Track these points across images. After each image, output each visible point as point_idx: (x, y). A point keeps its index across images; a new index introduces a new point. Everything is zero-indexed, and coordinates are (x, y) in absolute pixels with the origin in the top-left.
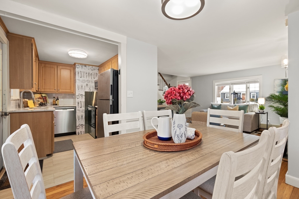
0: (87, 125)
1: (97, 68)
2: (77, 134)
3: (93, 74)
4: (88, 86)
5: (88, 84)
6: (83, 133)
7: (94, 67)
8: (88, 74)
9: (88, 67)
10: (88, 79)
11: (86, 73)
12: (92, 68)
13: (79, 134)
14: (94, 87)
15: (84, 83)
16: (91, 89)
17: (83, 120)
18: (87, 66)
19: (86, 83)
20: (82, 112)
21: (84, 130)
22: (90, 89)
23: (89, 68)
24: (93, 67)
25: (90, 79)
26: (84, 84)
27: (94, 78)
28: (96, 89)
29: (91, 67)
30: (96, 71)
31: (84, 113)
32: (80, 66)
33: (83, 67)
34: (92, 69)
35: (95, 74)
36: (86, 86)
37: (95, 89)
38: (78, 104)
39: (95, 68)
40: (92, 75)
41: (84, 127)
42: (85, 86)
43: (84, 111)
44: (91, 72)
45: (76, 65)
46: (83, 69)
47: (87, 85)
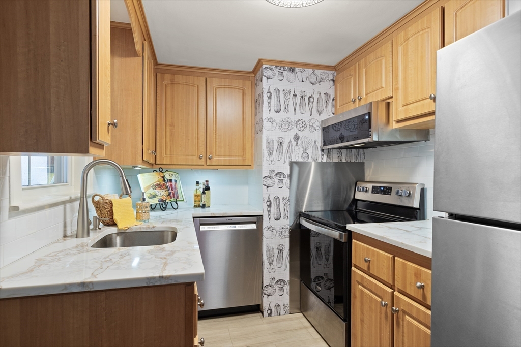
0: (297, 281)
1: (330, 74)
2: (266, 314)
3: (316, 96)
4: (299, 142)
5: (300, 134)
6: (282, 312)
7: (318, 72)
8: (299, 98)
9: (299, 74)
10: (298, 116)
11: (295, 95)
12: (313, 76)
13: (270, 315)
14: (319, 143)
15: (288, 130)
16: (309, 152)
17: (283, 267)
18: (297, 69)
19: (295, 130)
20: (281, 235)
21: (286, 299)
22: (305, 151)
23: (305, 75)
24: (316, 71)
25: (306, 117)
26: (288, 136)
27: (320, 114)
28: (326, 151)
29: (310, 71)
30: (327, 87)
31: (288, 240)
32: (276, 71)
33: (285, 73)
34: (313, 79)
35: (323, 95)
36: (294, 143)
37: (323, 150)
38: (269, 206)
39: (324, 76)
40: (312, 100)
41: (287, 288)
42: (290, 142)
43: (288, 233)
44: (309, 90)
45: (264, 66)
46: (285, 79)
47: (297, 138)
